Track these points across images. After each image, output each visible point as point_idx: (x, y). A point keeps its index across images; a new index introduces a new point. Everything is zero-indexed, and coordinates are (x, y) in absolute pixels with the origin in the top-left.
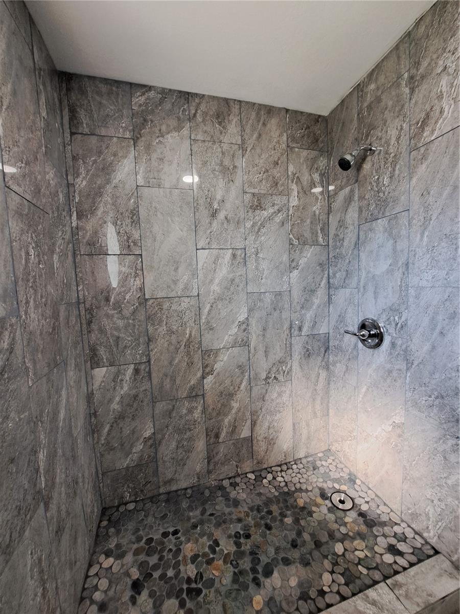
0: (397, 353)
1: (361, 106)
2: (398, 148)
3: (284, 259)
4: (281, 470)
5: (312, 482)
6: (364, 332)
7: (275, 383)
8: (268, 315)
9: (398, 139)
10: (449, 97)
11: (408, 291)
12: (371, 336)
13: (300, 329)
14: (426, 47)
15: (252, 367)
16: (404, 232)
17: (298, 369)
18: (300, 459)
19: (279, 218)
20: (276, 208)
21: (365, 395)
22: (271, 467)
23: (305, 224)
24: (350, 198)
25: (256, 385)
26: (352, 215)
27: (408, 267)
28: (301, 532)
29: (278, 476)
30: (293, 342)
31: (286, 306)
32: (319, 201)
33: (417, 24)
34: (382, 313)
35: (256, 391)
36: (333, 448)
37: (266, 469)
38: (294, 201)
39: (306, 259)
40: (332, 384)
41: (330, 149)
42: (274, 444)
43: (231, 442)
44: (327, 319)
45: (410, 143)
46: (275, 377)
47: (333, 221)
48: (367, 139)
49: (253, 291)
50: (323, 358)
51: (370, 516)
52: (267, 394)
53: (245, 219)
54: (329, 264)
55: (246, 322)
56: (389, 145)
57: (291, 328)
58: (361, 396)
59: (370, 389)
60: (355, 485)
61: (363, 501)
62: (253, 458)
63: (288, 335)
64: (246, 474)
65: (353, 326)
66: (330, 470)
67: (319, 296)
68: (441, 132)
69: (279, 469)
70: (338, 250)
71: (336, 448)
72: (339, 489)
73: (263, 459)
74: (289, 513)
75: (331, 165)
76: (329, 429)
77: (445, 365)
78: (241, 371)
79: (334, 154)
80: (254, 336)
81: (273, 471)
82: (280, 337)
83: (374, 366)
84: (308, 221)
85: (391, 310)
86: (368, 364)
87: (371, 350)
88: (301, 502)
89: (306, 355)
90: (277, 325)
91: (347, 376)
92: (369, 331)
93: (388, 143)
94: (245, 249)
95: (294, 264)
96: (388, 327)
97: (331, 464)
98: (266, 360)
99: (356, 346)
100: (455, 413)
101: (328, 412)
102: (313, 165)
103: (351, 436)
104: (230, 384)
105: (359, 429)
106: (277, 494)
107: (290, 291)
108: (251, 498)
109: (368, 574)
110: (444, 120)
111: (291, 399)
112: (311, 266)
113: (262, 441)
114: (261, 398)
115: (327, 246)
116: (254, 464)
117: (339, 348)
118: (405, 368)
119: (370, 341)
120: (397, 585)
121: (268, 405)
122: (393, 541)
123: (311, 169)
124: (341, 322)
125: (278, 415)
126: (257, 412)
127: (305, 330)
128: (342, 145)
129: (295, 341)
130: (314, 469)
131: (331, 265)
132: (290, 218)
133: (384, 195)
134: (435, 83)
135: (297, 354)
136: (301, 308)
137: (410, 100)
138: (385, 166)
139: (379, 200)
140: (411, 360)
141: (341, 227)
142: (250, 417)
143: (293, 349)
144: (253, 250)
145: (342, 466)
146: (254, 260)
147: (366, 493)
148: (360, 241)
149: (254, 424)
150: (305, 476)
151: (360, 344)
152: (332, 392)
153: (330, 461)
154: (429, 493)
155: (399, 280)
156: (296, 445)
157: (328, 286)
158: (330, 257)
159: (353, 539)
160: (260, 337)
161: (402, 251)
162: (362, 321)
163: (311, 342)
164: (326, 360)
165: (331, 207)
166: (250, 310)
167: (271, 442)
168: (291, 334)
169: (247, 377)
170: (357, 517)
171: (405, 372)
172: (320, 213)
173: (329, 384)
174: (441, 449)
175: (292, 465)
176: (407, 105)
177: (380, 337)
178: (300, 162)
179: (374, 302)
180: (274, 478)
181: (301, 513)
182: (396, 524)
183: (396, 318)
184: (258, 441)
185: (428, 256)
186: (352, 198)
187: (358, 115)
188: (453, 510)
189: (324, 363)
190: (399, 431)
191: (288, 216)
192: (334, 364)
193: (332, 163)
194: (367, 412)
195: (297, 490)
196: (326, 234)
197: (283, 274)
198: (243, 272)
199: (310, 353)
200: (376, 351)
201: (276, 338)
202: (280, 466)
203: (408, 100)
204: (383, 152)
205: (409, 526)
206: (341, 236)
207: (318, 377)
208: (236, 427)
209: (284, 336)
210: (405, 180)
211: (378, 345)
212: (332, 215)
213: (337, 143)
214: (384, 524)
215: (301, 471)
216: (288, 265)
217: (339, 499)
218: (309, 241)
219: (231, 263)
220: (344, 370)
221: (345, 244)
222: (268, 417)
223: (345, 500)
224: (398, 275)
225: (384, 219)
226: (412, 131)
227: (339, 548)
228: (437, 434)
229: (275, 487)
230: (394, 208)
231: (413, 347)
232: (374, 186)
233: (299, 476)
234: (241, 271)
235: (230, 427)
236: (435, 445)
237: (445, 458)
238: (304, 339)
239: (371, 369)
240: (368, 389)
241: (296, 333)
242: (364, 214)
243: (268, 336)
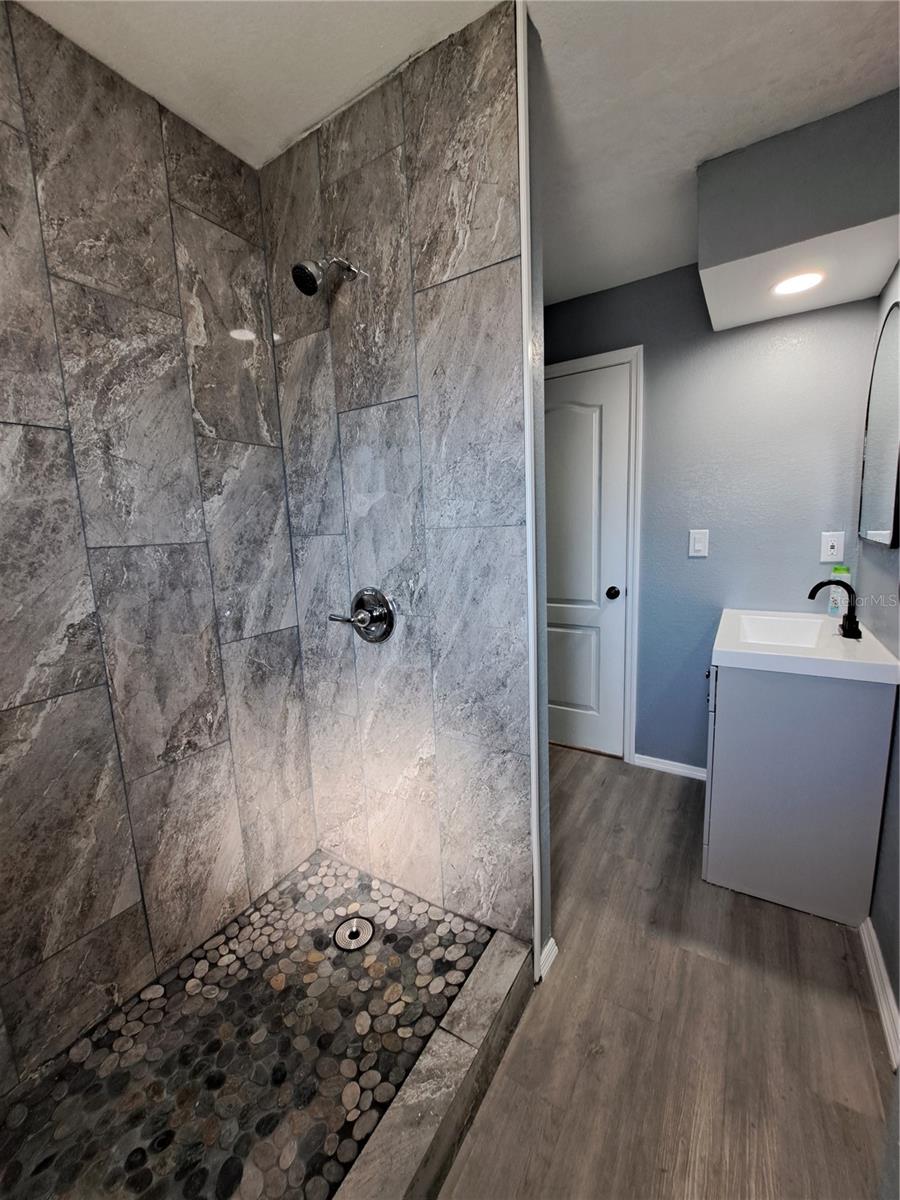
0: (416, 642)
1: (325, 176)
2: (394, 281)
3: (185, 468)
4: (227, 937)
5: (295, 931)
6: (363, 615)
7: (190, 756)
8: (154, 601)
9: (394, 263)
10: (462, 216)
11: (424, 535)
12: (374, 620)
13: (238, 625)
14: (427, 116)
15: (126, 735)
16: (412, 435)
17: (243, 711)
18: (265, 895)
19: (162, 367)
20: (152, 340)
21: (372, 728)
22: (201, 947)
23: (228, 395)
24: (317, 357)
25: (141, 776)
26: (323, 391)
27: (422, 496)
28: (289, 1040)
29: (222, 956)
30: (224, 657)
31: (200, 577)
32: (255, 350)
33: (412, 66)
34: (388, 576)
35: (142, 789)
36: (326, 844)
37: (190, 955)
38: (197, 337)
39: (238, 473)
40: (312, 722)
41: (269, 244)
42: (204, 890)
43: (84, 940)
44: (292, 598)
45: (413, 277)
46: (189, 742)
47: (288, 399)
48: (341, 247)
49: (104, 544)
50: (292, 678)
51: (401, 933)
52: (174, 788)
53: (59, 348)
54: (286, 486)
55: (94, 623)
56: (379, 270)
57: (216, 625)
58: (366, 731)
59: (380, 715)
60: (373, 893)
61: (387, 913)
62: (152, 950)
63: (211, 643)
64: (138, 995)
65: (342, 606)
66: (326, 888)
67: (273, 552)
68: (456, 272)
69: (222, 938)
70: (301, 459)
71: (331, 841)
72: (347, 915)
73: (179, 938)
74: (258, 1019)
75: (274, 281)
76: (314, 811)
77: (482, 649)
78: (91, 752)
79: (277, 255)
80: (122, 659)
81: (207, 951)
82: (191, 649)
83: (383, 672)
84: (235, 388)
85: (403, 570)
86: (374, 671)
87: (376, 645)
88: (279, 982)
89: (257, 679)
90: (183, 621)
91: (338, 701)
92: (371, 612)
93: (377, 263)
94: (68, 431)
95: (210, 482)
96: (399, 599)
97: (326, 875)
98: (162, 710)
99: (350, 642)
100: (497, 717)
101: (310, 779)
102: (235, 267)
103: (355, 809)
104: (62, 795)
105: (368, 791)
106: (224, 996)
107: (207, 542)
108: (160, 1046)
109: (414, 1034)
110: (458, 254)
111: (232, 780)
112: (251, 489)
113: (173, 899)
114: (158, 802)
115: (279, 450)
116: (157, 960)
117: (320, 653)
118: (430, 665)
119: (373, 629)
120: (456, 1018)
121: (178, 811)
122: (438, 953)
123: (231, 274)
124: (320, 601)
125: (206, 825)
126: (150, 839)
127: (250, 626)
128: (295, 244)
129: (230, 653)
130: (296, 901)
131: (291, 489)
132: (190, 371)
133: (377, 363)
134: (444, 184)
135: (236, 679)
136: (237, 580)
137: (409, 198)
138: (375, 307)
139: (370, 371)
140: (437, 649)
141: (304, 412)
142: (132, 857)
143: (227, 671)
144: (96, 437)
145: (345, 869)
146: (100, 463)
147: (391, 896)
148: (343, 444)
149: (144, 870)
150: (280, 925)
151: (357, 638)
152: (315, 740)
153: (322, 871)
154: (476, 850)
155: (410, 517)
156: (254, 872)
157: (288, 532)
158: (287, 472)
159: (383, 988)
160: (139, 656)
161: (411, 467)
162: (357, 595)
163: (264, 649)
164: (297, 680)
165: (280, 369)
166: (102, 594)
167: (193, 891)
168: (219, 640)
169: (111, 763)
170: (384, 947)
171: (430, 671)
172: (260, 377)
173: (307, 725)
174: (485, 777)
175: (249, 916)
176: (404, 206)
177: (388, 619)
178: (204, 249)
179: (374, 558)
180: (213, 965)
181: (282, 1004)
182: (439, 922)
183: (411, 582)
184: (160, 903)
185: (450, 477)
186: (321, 358)
187: (322, 192)
188: (507, 858)
189: (293, 687)
190: (429, 771)
191: (187, 367)
192: (314, 684)
193: (274, 275)
194: (378, 755)
195: (267, 962)
196: (276, 426)
197: (185, 504)
198: (67, 493)
199: (264, 673)
200: (384, 645)
201: (182, 653)
202: (222, 931)
203: (405, 198)
204: (372, 280)
205: (456, 915)
206: (307, 431)
207: (286, 718)
208: (92, 898)
209: (202, 646)
210: (408, 342)
211: (387, 634)
212: (284, 387)
213: (284, 236)
214: (424, 932)
215: (269, 918)
216: (196, 482)
217: (348, 933)
218: (240, 434)
219: (22, 464)
220: (333, 692)
221: (315, 447)
222: (182, 840)
223: (360, 929)
224: (408, 508)
225: (380, 407)
226: (414, 256)
227: (362, 1023)
228: (479, 757)
229: (218, 984)
230: (394, 389)
231: (437, 628)
232: (360, 343)
233: (268, 930)
234: (60, 489)
235: (75, 904)
236: (478, 773)
237: (491, 788)
238: (247, 645)
239: (378, 679)
240: (376, 716)
241: (230, 634)
242: (347, 393)
243: (161, 652)
